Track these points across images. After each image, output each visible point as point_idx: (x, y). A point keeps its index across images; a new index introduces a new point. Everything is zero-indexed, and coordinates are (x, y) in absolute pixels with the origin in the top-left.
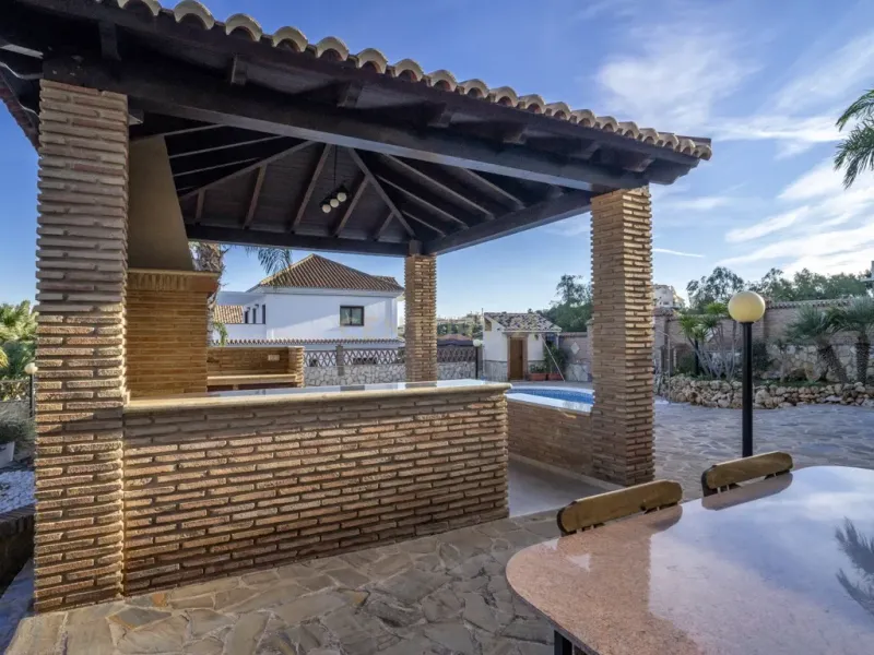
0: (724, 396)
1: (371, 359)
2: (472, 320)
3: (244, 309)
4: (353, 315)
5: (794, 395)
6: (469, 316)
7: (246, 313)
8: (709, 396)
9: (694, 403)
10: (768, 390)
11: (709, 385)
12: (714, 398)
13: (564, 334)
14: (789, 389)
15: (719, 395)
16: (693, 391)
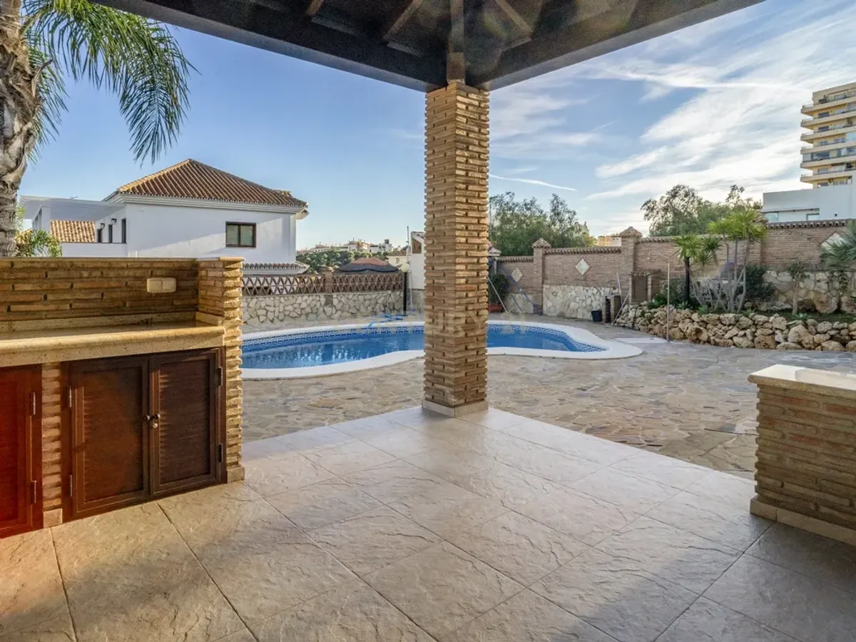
0: (742, 333)
1: (266, 288)
2: (354, 247)
3: (96, 226)
4: (242, 234)
5: (844, 332)
6: (351, 243)
7: (100, 232)
8: (720, 333)
9: (697, 341)
10: (806, 326)
11: (719, 319)
12: (727, 336)
13: (503, 259)
14: (836, 325)
15: (734, 331)
16: (696, 326)
